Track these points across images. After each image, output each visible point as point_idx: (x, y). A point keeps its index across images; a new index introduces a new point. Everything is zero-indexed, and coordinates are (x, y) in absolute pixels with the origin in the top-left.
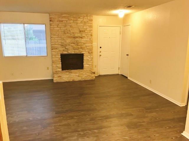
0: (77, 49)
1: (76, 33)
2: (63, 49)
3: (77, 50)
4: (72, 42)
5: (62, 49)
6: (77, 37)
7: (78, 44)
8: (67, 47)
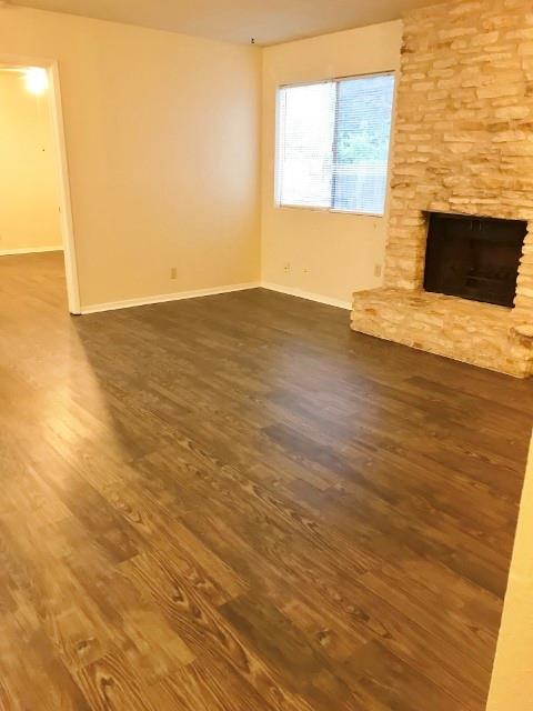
0: (495, 192)
1: (505, 102)
2: (432, 188)
3: (495, 197)
4: (474, 154)
5: (427, 188)
6: (504, 126)
7: (503, 167)
8: (448, 180)
